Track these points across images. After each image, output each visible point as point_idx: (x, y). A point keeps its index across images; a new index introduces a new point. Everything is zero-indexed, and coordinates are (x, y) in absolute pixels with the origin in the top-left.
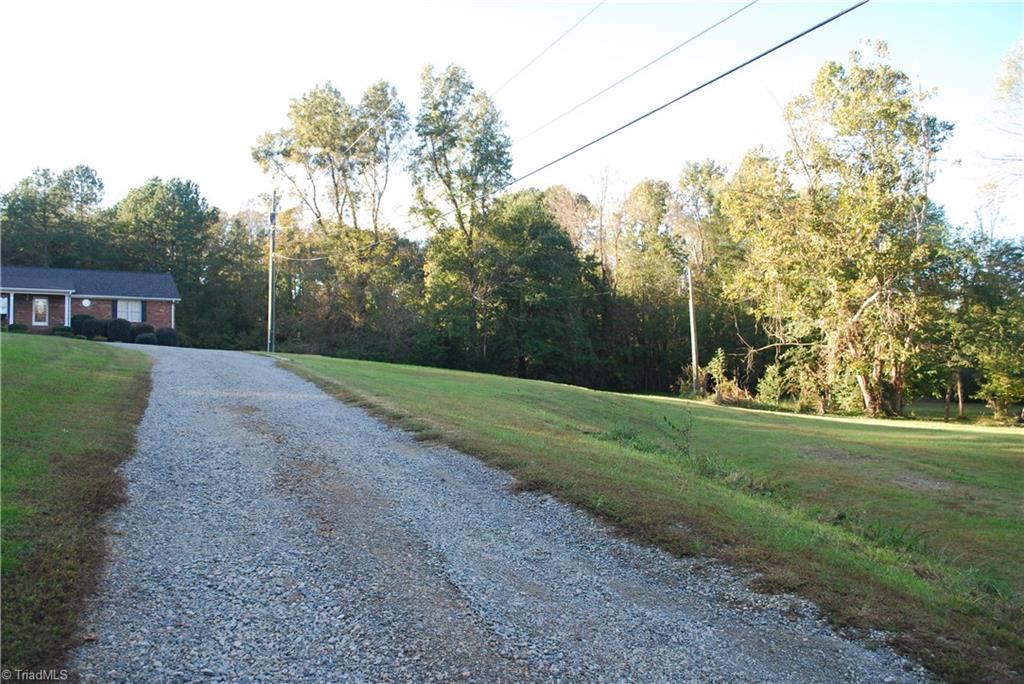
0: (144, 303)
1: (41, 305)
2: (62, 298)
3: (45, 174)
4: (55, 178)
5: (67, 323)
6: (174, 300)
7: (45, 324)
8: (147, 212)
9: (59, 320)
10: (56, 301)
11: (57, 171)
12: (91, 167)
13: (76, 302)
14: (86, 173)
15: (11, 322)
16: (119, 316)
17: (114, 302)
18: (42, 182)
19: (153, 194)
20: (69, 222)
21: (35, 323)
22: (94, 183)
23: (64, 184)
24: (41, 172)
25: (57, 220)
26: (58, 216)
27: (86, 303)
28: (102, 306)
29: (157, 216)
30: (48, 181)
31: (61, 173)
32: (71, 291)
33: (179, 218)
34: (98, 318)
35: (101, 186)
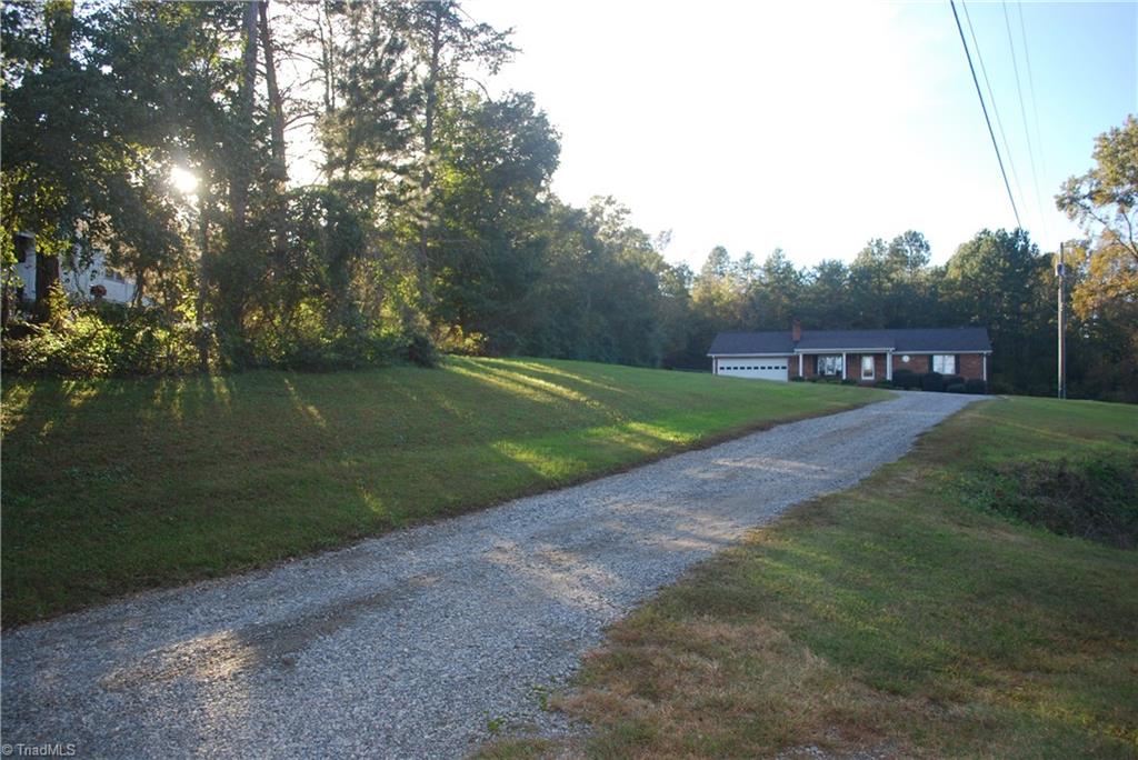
0: (957, 357)
1: (868, 363)
2: (885, 355)
3: (879, 243)
4: (887, 246)
5: (889, 377)
6: (985, 352)
7: (872, 378)
8: (973, 266)
9: (882, 375)
10: (879, 359)
11: (888, 241)
12: (918, 232)
13: (897, 359)
14: (914, 237)
15: (844, 377)
16: (935, 369)
17: (930, 358)
18: (876, 251)
19: (978, 248)
20: (899, 285)
21: (864, 378)
22: (921, 246)
23: (896, 250)
24: (875, 243)
25: (889, 284)
26: (891, 280)
27: (906, 359)
28: (920, 361)
29: (982, 270)
30: (881, 250)
31: (891, 241)
32: (891, 349)
33: (1003, 270)
34: (916, 371)
35: (928, 248)
